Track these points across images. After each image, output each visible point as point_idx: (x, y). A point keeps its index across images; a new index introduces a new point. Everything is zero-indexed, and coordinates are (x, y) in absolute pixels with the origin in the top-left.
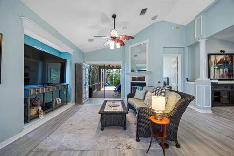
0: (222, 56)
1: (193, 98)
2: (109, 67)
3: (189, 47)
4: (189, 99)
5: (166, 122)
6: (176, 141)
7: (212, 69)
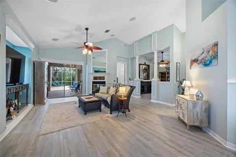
0: (145, 66)
1: (135, 87)
2: (61, 65)
3: (131, 58)
4: (133, 88)
5: (126, 98)
6: (128, 109)
7: (141, 73)
